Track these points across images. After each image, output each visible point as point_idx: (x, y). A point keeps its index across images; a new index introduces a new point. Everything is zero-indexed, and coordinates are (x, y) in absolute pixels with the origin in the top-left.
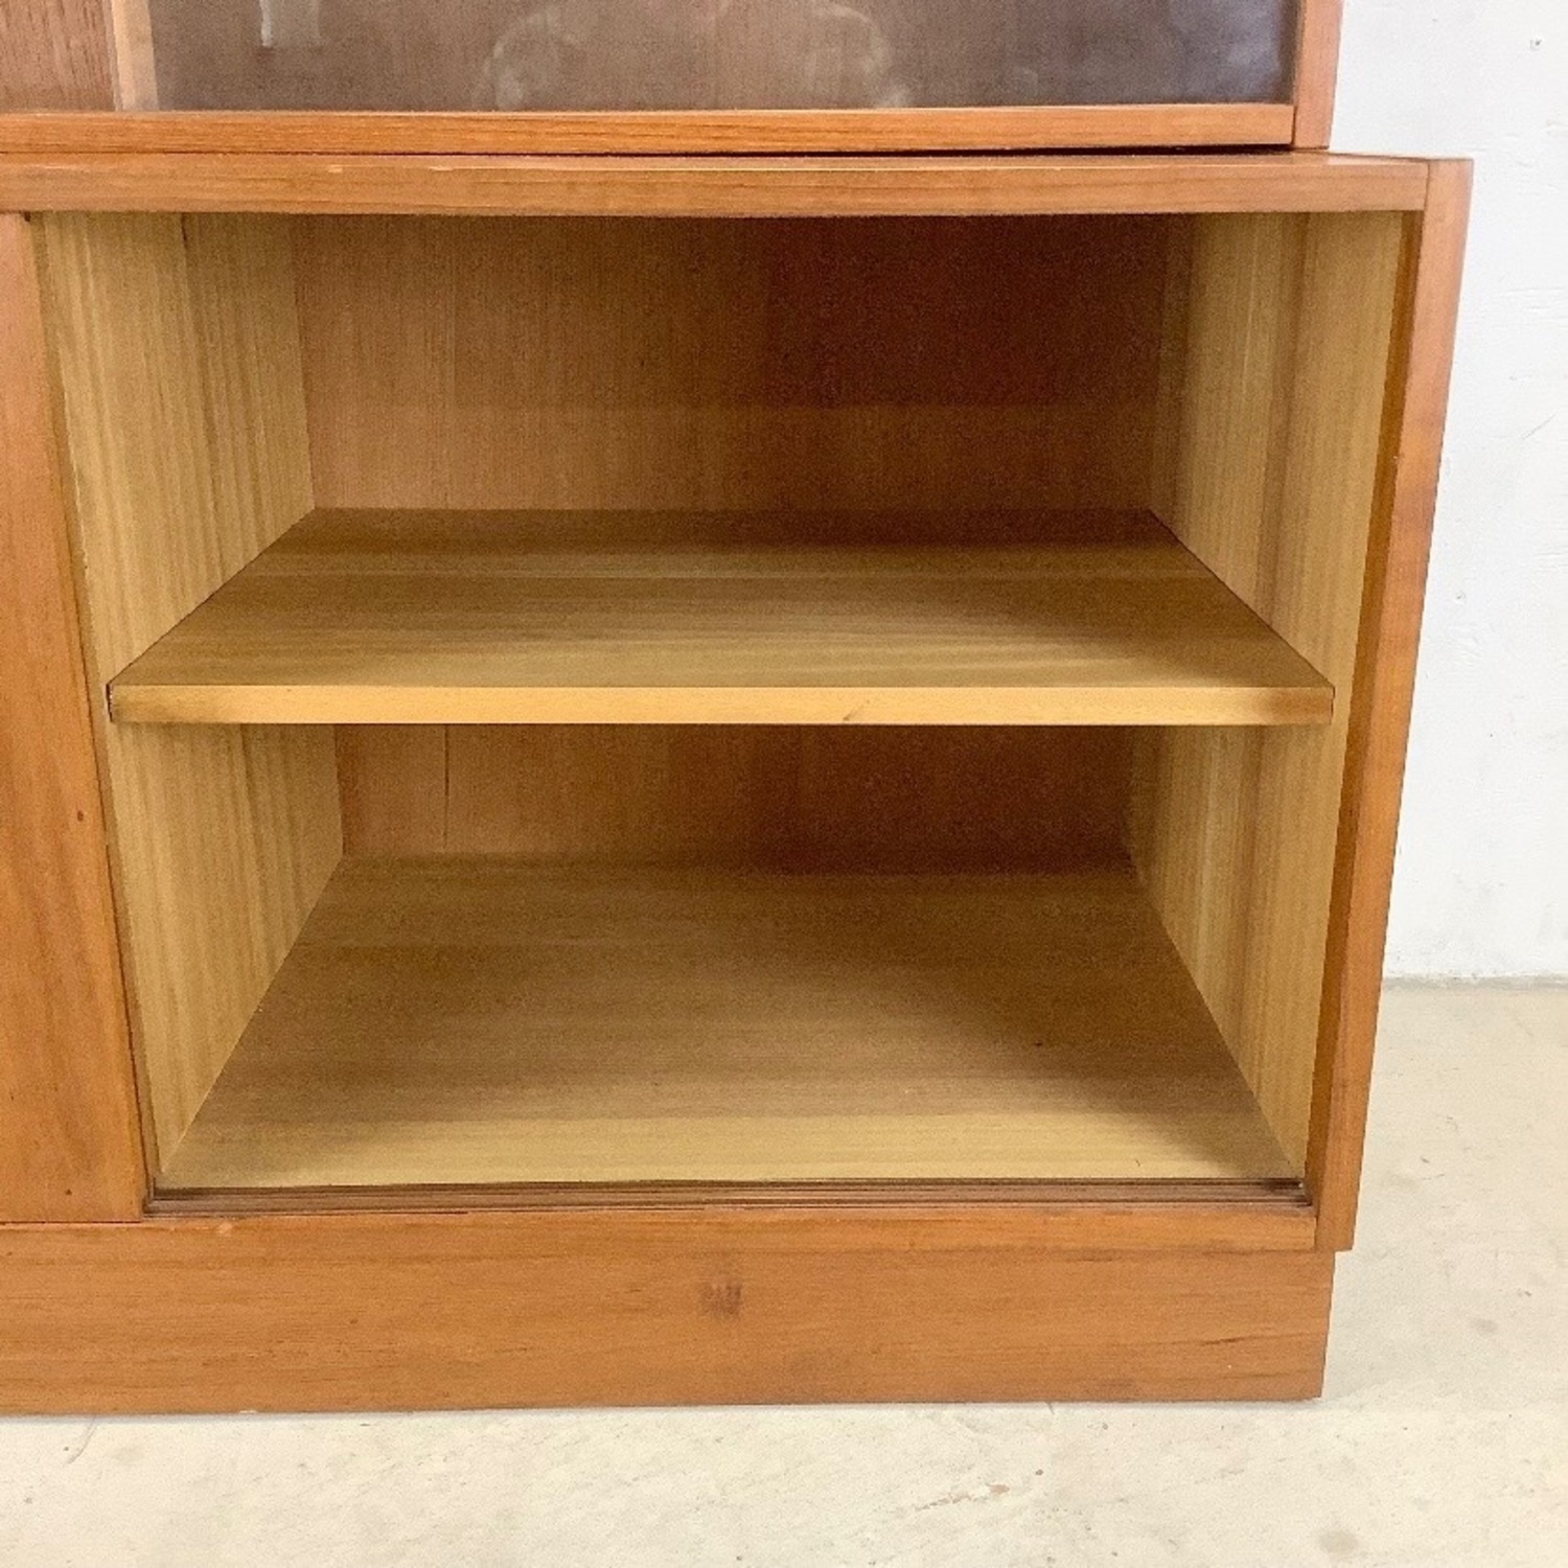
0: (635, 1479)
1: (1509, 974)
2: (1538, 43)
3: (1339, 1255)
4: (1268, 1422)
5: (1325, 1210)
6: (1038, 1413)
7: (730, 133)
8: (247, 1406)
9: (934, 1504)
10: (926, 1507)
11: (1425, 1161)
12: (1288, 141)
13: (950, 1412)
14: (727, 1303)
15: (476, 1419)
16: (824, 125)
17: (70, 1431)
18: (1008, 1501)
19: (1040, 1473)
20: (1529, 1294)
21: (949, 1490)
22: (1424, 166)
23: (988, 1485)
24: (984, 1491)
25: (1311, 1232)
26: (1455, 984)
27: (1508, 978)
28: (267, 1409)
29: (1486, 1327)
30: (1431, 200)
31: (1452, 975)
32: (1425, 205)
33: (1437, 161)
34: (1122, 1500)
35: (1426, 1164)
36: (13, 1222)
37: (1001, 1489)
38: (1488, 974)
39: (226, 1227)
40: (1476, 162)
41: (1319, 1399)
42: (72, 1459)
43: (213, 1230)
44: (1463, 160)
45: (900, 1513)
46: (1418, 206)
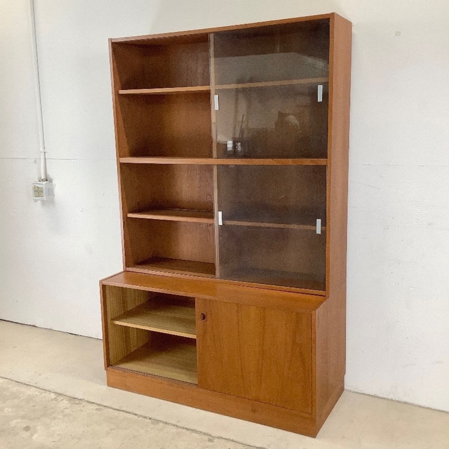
14: (254, 411)
41: (316, 438)
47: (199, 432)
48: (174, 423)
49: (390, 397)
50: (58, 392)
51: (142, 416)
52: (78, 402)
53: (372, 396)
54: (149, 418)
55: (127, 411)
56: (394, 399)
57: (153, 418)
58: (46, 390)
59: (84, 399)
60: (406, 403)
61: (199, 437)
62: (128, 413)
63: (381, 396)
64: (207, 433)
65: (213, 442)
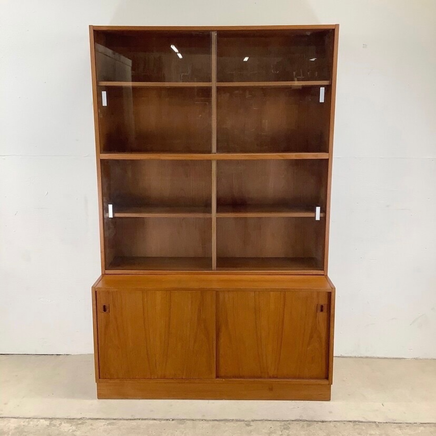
13: (293, 401)
14: (271, 389)
17: (207, 401)
19: (302, 406)
21: (293, 407)
22: (331, 289)
23: (297, 407)
25: (328, 383)
26: (355, 357)
30: (332, 291)
33: (333, 288)
36: (204, 379)
38: (359, 356)
39: (224, 380)
41: (330, 401)
47: (231, 420)
48: (201, 418)
49: (353, 355)
50: (48, 417)
51: (163, 419)
52: (80, 422)
53: (339, 357)
54: (172, 420)
55: (142, 419)
56: (357, 356)
57: (176, 417)
58: (29, 418)
59: (84, 418)
60: (367, 357)
61: (235, 425)
62: (145, 419)
63: (346, 355)
64: (240, 420)
65: (251, 426)
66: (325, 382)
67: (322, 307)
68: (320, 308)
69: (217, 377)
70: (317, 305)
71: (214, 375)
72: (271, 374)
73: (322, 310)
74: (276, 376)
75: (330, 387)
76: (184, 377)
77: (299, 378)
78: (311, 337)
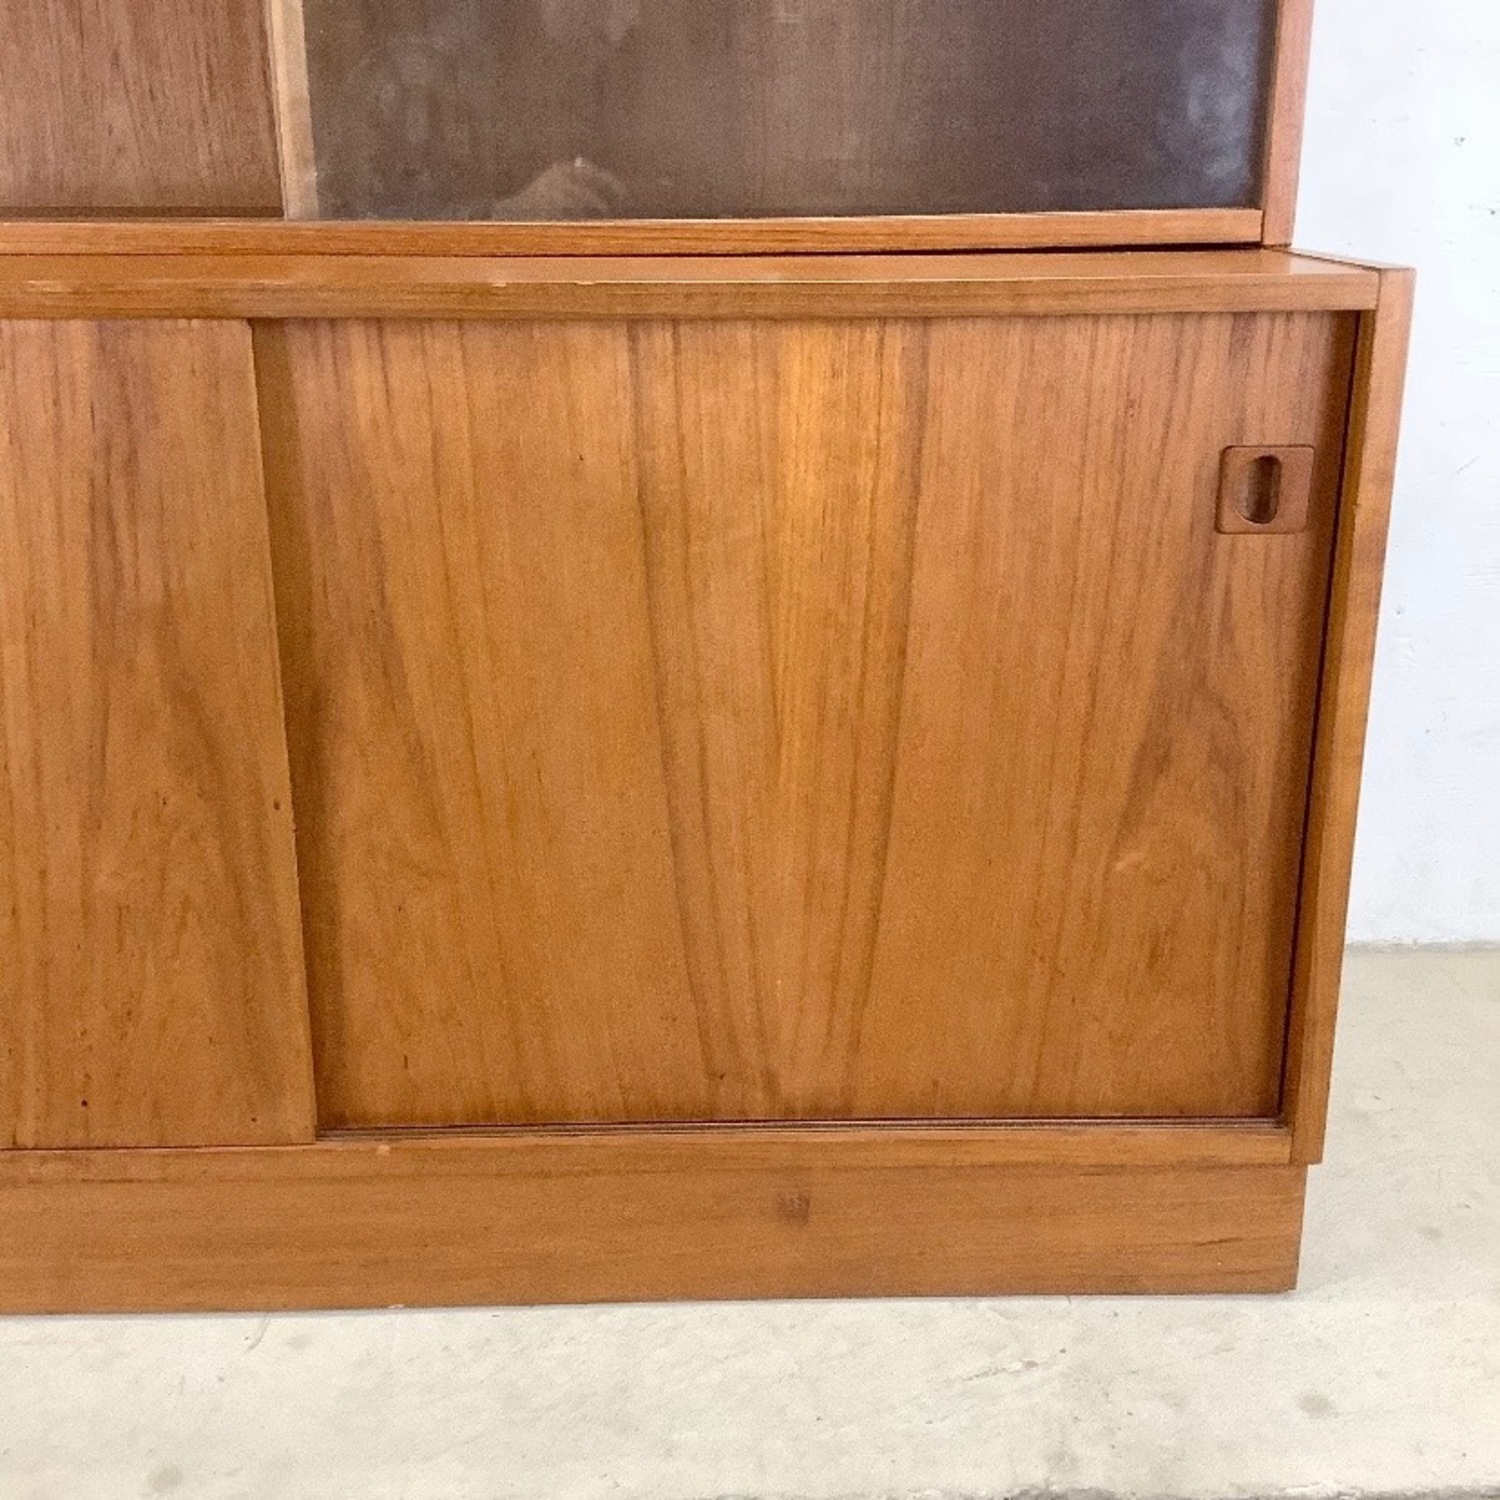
0: (727, 1358)
1: (1446, 940)
2: (1462, 140)
3: (1311, 1168)
4: (1251, 1313)
5: (1299, 1132)
6: (1060, 1304)
7: (793, 237)
8: (395, 1302)
9: (977, 1376)
10: (971, 1379)
11: (1376, 1098)
12: (1258, 239)
13: (984, 1304)
14: (797, 1212)
15: (588, 1311)
16: (873, 230)
17: (247, 1325)
18: (1037, 1374)
19: (1063, 1351)
20: (1468, 1206)
21: (988, 1365)
22: (1375, 275)
23: (1021, 1361)
24: (1018, 1366)
25: (1287, 1149)
26: (1398, 948)
27: (1445, 943)
28: (414, 1303)
29: (1433, 1234)
30: (1382, 300)
31: (1396, 941)
32: (1377, 306)
33: (1386, 270)
34: (1134, 1372)
35: (1377, 1101)
36: (206, 1146)
37: (1031, 1365)
38: (1425, 940)
39: (384, 1148)
40: (1418, 270)
41: (1294, 1291)
42: (252, 1347)
43: (374, 1150)
44: (1408, 269)
45: (949, 1382)
46: (1371, 306)
66: (1263, 1144)
67: (1267, 466)
68: (1242, 488)
69: (331, 1121)
70: (1225, 452)
71: (298, 1109)
72: (797, 1085)
73: (1262, 510)
74: (834, 1103)
75: (1301, 1180)
76: (26, 1137)
77: (1036, 1114)
78: (1155, 758)
